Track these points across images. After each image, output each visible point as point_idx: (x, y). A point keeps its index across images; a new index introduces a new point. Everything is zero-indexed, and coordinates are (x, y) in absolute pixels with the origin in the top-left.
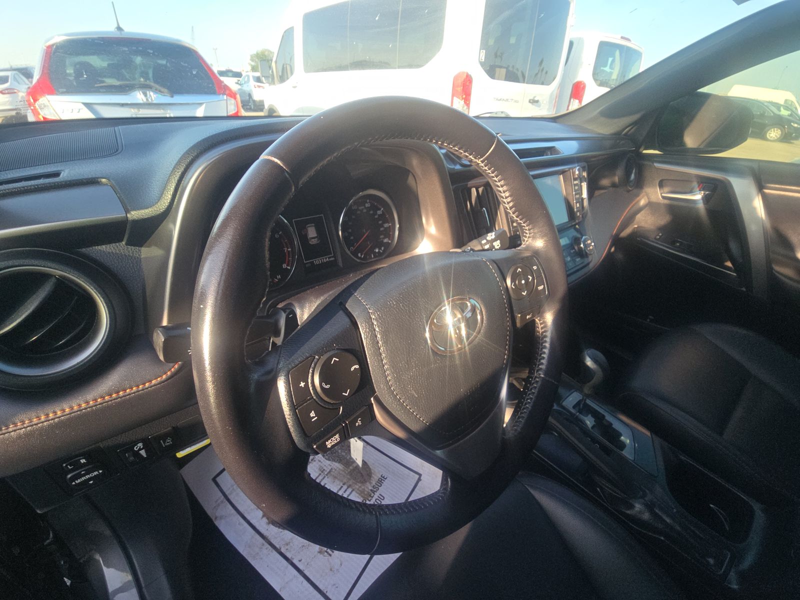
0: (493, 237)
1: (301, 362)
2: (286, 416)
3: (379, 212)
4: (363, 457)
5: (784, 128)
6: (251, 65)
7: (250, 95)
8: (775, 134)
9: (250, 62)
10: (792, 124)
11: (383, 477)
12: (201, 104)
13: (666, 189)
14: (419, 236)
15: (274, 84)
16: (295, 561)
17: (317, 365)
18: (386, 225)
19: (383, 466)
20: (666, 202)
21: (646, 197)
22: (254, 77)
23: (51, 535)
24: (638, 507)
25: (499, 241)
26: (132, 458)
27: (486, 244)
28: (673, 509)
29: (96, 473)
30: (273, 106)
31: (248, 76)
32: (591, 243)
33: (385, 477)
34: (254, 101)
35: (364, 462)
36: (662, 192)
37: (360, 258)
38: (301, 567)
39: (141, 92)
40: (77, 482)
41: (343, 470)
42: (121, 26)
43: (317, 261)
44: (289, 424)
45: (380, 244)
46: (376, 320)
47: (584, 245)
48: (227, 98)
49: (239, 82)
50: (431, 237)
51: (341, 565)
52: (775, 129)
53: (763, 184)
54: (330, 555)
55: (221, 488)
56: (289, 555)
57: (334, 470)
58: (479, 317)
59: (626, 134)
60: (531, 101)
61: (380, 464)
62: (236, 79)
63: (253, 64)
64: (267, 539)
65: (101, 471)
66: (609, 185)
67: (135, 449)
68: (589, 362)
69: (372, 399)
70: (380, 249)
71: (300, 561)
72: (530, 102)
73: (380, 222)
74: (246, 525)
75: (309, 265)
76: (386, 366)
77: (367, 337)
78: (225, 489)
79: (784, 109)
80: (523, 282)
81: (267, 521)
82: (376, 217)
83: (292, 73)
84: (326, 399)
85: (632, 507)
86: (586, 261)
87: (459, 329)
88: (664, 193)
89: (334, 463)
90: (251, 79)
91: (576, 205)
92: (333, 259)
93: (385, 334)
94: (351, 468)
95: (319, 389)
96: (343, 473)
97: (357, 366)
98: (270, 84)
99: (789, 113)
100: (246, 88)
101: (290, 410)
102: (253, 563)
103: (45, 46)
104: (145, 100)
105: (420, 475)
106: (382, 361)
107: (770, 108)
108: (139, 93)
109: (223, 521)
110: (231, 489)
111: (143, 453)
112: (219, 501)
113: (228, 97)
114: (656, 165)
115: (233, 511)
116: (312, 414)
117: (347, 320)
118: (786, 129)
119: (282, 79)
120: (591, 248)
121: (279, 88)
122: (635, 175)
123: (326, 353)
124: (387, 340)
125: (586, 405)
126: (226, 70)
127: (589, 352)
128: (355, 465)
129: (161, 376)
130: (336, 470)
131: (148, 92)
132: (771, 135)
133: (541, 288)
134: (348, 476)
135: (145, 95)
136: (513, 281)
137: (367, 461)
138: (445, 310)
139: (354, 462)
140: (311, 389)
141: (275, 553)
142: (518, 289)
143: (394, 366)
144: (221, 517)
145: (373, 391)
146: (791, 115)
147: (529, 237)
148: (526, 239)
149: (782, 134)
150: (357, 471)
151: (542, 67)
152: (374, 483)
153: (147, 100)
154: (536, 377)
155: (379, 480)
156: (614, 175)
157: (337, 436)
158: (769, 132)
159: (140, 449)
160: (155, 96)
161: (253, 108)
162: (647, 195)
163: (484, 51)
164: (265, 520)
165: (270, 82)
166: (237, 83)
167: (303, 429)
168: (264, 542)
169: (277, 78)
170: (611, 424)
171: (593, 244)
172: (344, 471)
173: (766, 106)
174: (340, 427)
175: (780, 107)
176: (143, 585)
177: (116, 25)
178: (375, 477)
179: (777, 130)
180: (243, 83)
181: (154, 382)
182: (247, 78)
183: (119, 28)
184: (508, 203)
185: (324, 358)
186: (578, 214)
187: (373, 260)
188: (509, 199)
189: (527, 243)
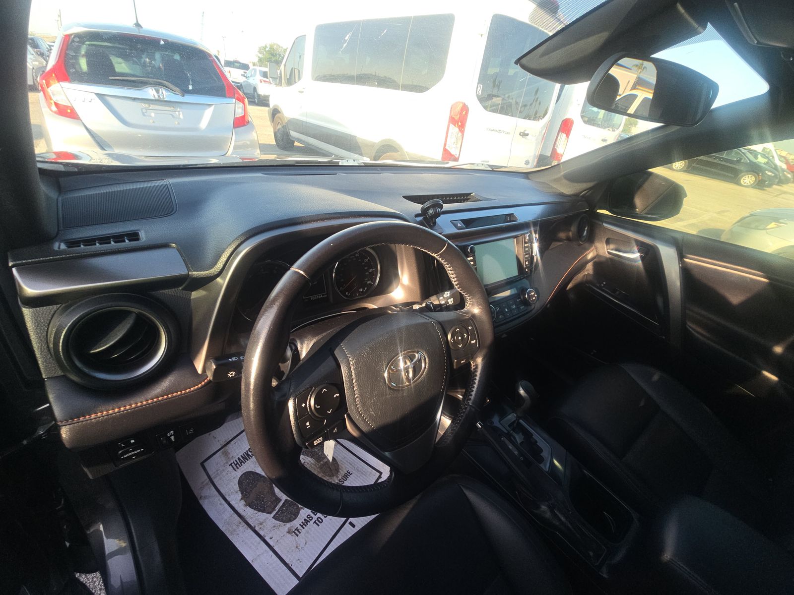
0: (448, 295)
1: (303, 391)
2: (292, 424)
3: (366, 260)
4: (333, 454)
5: (759, 175)
6: (259, 57)
7: (255, 89)
8: (749, 180)
9: (258, 54)
10: (767, 172)
11: (349, 473)
12: (210, 105)
13: (612, 246)
14: (394, 285)
15: (281, 85)
16: (267, 539)
17: (314, 393)
18: (370, 271)
19: (349, 463)
20: (611, 256)
21: (595, 251)
22: (260, 71)
23: (63, 502)
24: (544, 507)
25: (452, 299)
26: (165, 442)
27: (442, 300)
28: (569, 511)
29: (139, 451)
30: (278, 106)
31: (255, 70)
32: (535, 294)
33: (351, 473)
34: (259, 95)
35: (334, 459)
36: (608, 247)
37: (347, 296)
38: (271, 543)
39: (153, 89)
40: (125, 456)
41: (315, 463)
42: (139, 22)
43: (313, 298)
44: (293, 429)
45: (364, 285)
46: (353, 365)
47: (528, 295)
48: (235, 101)
49: (246, 74)
50: (403, 286)
51: (306, 544)
52: (750, 176)
53: (684, 254)
54: (297, 535)
55: (207, 472)
56: (262, 533)
57: (306, 464)
58: (423, 365)
59: (583, 196)
60: (522, 134)
61: (347, 461)
62: (242, 71)
63: (261, 56)
64: (244, 519)
65: (142, 450)
66: (565, 238)
67: (168, 435)
68: (522, 392)
69: (345, 415)
70: (364, 289)
71: (271, 538)
72: (520, 134)
73: (366, 268)
74: (226, 505)
75: (307, 300)
76: (356, 396)
77: (346, 376)
78: (210, 473)
79: (762, 156)
80: (460, 338)
81: (244, 503)
82: (363, 264)
83: (299, 79)
84: (316, 414)
85: (538, 507)
86: (529, 308)
87: (408, 372)
88: (610, 249)
89: (307, 457)
90: (258, 73)
91: (525, 263)
92: (325, 296)
93: (357, 375)
94: (322, 462)
95: (313, 408)
96: (314, 467)
97: (338, 395)
98: (277, 85)
99: (766, 160)
100: (251, 81)
101: (295, 421)
102: (230, 537)
103: (63, 34)
104: (157, 97)
105: (381, 473)
106: (354, 391)
107: (747, 155)
108: (151, 89)
109: (206, 501)
110: (216, 473)
111: (173, 438)
112: (204, 484)
113: (237, 101)
114: (605, 225)
115: (216, 493)
116: (308, 424)
117: (334, 363)
118: (760, 176)
119: (290, 81)
120: (534, 298)
121: (285, 90)
122: (587, 232)
123: (319, 385)
124: (359, 379)
125: (519, 424)
126: (234, 60)
127: (523, 383)
128: (325, 460)
129: (198, 385)
130: (308, 464)
131: (160, 90)
132: (745, 181)
133: (473, 342)
134: (319, 470)
135: (158, 92)
136: (452, 337)
137: (336, 458)
138: (399, 359)
139: (325, 457)
140: (308, 408)
141: (250, 530)
142: (456, 343)
143: (362, 396)
144: (205, 497)
145: (346, 410)
146: (766, 164)
147: (470, 304)
148: (468, 305)
149: (756, 180)
150: (327, 465)
151: (537, 96)
152: (340, 477)
153: (159, 96)
154: (466, 405)
155: (345, 475)
156: (569, 231)
157: (321, 438)
158: (744, 178)
159: (171, 436)
160: (166, 93)
161: (257, 102)
162: (596, 248)
163: (482, 86)
164: (243, 502)
165: (278, 83)
166: (243, 75)
167: (301, 433)
168: (241, 521)
169: (285, 80)
170: (536, 442)
171: (536, 296)
172: (315, 465)
173: (743, 153)
174: (324, 432)
175: (758, 155)
176: (138, 549)
177: (135, 22)
178: (342, 472)
179: (751, 177)
180: (250, 76)
181: (192, 389)
182: (253, 71)
183: (138, 25)
184: (455, 282)
185: (318, 389)
186: (527, 270)
187: (357, 298)
188: (455, 279)
189: (468, 307)
